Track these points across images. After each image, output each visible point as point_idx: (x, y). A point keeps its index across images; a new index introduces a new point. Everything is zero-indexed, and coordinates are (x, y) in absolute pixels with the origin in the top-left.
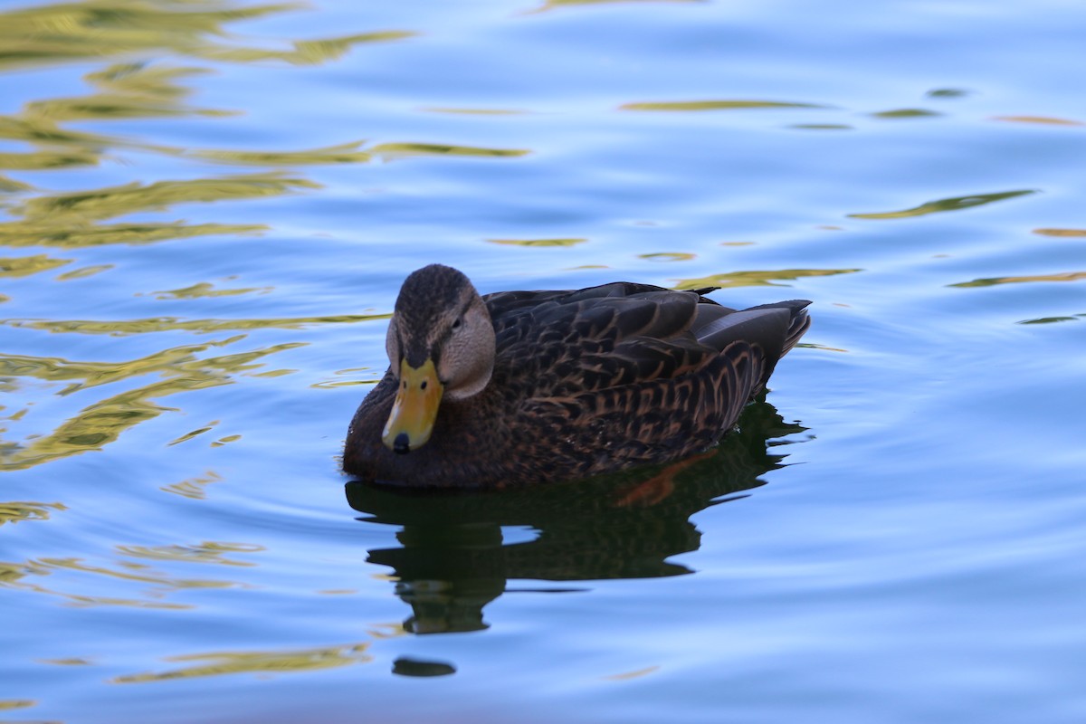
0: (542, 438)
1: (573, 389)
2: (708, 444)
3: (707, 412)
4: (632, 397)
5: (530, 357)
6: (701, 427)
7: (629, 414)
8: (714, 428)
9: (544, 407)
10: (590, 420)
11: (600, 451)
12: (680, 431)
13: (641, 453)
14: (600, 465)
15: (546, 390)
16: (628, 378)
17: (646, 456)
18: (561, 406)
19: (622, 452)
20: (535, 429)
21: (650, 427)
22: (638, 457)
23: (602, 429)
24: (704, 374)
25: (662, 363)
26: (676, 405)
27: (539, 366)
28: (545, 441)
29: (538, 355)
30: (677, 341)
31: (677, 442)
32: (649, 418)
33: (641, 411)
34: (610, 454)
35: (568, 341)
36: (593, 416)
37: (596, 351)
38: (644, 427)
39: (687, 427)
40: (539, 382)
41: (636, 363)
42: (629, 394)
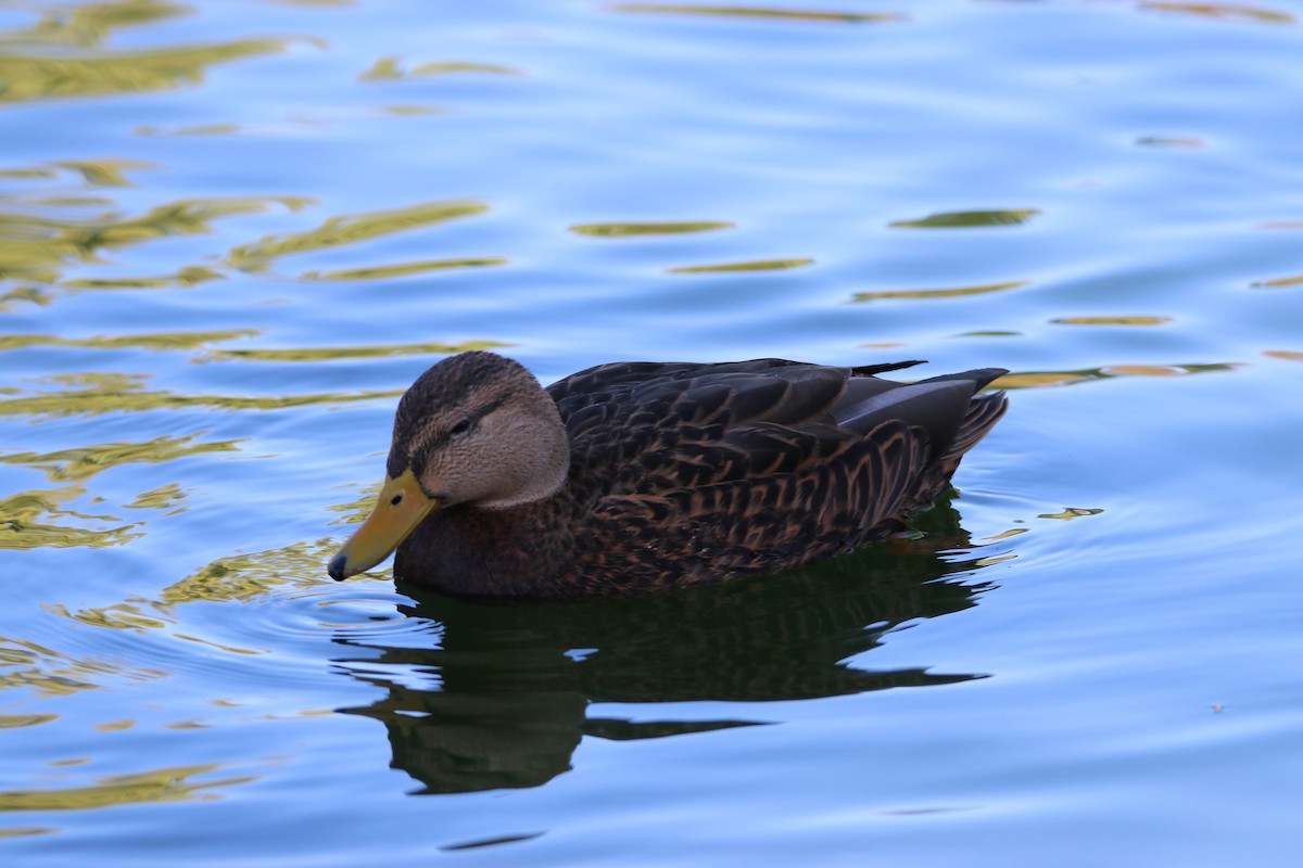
0: (615, 545)
1: (664, 484)
2: (837, 548)
3: (836, 511)
4: (739, 495)
5: (612, 444)
6: (827, 528)
7: (734, 515)
8: (847, 530)
9: (620, 507)
10: (682, 522)
11: (692, 560)
12: (800, 534)
13: (747, 561)
14: (692, 576)
15: (630, 486)
16: (736, 473)
17: (754, 564)
18: (644, 505)
19: (723, 560)
20: (605, 534)
21: (760, 530)
22: (744, 566)
23: (696, 533)
24: (837, 465)
25: (782, 455)
26: (795, 504)
27: (621, 456)
28: (618, 549)
29: (621, 441)
30: (809, 428)
31: (797, 546)
32: (759, 519)
33: (749, 512)
34: (706, 563)
35: (663, 425)
36: (685, 518)
37: (699, 439)
38: (752, 531)
39: (809, 530)
40: (619, 475)
41: (748, 456)
42: (736, 492)
